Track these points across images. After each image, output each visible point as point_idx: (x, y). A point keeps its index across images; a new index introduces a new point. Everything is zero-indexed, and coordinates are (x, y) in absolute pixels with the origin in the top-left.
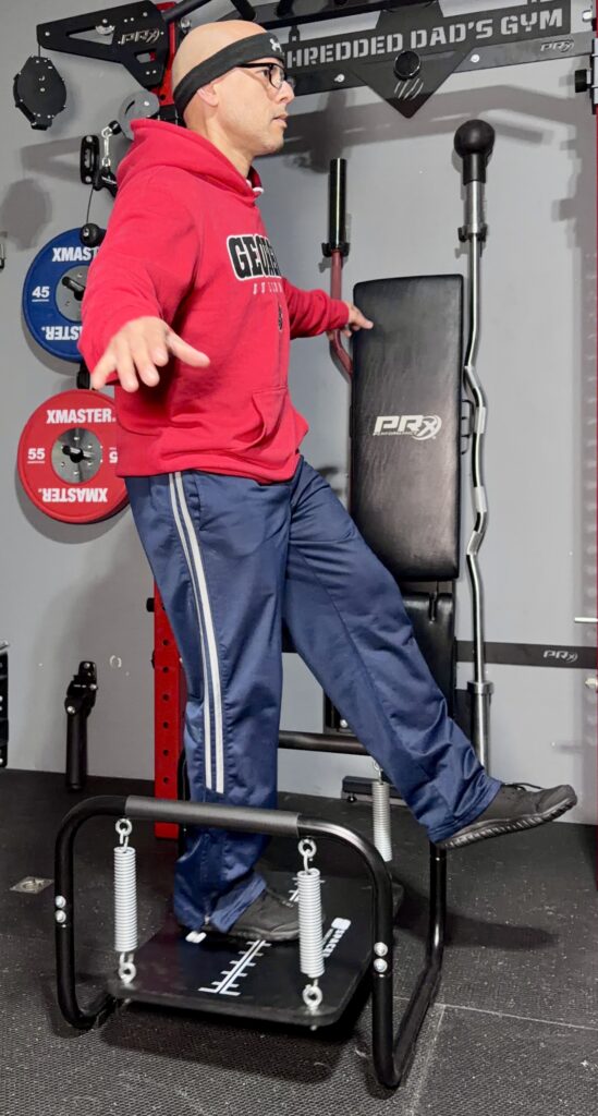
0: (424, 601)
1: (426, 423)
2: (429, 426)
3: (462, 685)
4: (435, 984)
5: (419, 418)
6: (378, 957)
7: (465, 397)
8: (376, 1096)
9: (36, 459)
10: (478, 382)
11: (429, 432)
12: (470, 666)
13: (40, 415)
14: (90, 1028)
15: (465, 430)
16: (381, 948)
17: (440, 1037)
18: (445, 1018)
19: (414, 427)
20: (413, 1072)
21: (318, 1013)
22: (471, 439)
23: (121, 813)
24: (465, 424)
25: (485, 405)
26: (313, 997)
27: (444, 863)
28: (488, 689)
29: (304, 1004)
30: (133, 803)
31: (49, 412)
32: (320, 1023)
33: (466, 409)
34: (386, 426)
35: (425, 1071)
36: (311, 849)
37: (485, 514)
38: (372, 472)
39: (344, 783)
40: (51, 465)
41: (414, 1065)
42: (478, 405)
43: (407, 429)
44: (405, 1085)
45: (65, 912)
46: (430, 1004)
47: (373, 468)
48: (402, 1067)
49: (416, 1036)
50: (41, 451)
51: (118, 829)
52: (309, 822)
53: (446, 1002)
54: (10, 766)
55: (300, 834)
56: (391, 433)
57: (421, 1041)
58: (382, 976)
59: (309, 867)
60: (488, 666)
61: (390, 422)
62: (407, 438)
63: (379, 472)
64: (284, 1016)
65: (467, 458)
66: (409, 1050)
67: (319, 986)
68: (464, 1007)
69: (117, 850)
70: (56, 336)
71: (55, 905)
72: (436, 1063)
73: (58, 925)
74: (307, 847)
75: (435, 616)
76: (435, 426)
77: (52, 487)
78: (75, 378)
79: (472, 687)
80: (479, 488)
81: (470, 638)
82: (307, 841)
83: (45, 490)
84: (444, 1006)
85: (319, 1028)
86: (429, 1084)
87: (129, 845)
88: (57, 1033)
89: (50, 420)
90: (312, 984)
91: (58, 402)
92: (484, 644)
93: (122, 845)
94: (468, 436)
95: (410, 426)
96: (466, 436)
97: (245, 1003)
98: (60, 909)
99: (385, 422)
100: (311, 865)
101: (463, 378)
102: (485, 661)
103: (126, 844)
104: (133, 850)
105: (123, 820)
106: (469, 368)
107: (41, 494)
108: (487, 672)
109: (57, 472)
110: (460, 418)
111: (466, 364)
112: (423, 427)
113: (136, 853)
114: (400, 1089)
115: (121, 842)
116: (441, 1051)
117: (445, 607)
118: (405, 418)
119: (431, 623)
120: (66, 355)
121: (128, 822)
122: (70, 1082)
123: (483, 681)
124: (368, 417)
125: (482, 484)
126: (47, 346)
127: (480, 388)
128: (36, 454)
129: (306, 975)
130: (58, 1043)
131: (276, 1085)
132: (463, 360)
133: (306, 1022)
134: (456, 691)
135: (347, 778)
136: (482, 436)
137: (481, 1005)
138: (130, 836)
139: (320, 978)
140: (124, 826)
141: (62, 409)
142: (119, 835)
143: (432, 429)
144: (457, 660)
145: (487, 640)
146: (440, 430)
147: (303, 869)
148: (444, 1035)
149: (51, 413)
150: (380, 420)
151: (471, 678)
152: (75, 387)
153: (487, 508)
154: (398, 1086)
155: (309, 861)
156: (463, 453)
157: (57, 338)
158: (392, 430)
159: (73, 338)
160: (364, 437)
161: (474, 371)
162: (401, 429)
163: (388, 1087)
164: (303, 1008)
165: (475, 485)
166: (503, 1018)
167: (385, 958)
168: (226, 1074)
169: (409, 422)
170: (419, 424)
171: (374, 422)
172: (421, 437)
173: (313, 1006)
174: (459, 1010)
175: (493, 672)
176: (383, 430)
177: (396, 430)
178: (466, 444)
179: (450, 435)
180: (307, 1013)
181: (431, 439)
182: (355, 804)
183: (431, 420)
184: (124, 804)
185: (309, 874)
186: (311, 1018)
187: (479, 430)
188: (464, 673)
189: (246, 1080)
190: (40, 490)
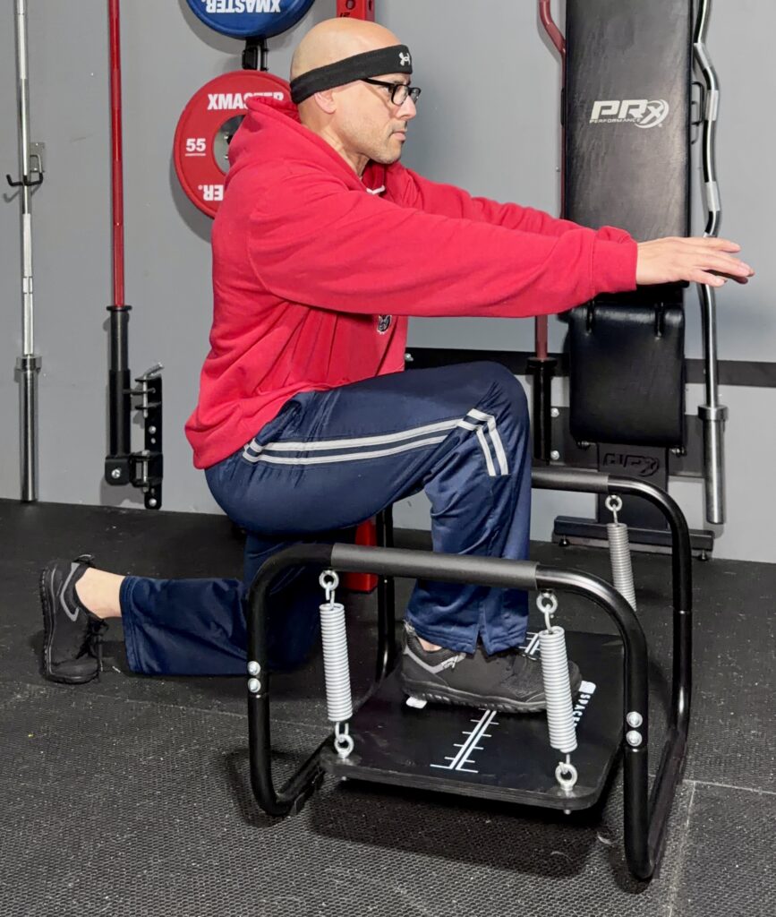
0: (650, 314)
1: (651, 108)
2: (654, 112)
3: (692, 410)
4: (682, 756)
5: (643, 103)
6: (630, 728)
7: (694, 79)
8: (628, 891)
9: (196, 151)
10: (709, 61)
11: (654, 119)
12: (701, 388)
13: (200, 99)
14: (287, 814)
15: (695, 118)
16: (635, 718)
17: (694, 820)
18: (696, 796)
19: (636, 114)
20: (666, 861)
21: (573, 795)
22: (701, 127)
23: (327, 564)
24: (695, 110)
25: (717, 87)
26: (567, 776)
27: (689, 617)
28: (722, 415)
29: (558, 784)
30: (341, 553)
31: (210, 96)
32: (576, 806)
33: (696, 90)
34: (605, 112)
35: (680, 860)
36: (551, 604)
37: (719, 214)
38: (589, 164)
39: (556, 524)
40: (213, 158)
41: (667, 853)
42: (709, 88)
43: (629, 116)
44: (658, 877)
45: (259, 680)
46: (679, 781)
47: (589, 161)
48: (655, 856)
49: (666, 818)
50: (201, 141)
51: (322, 582)
52: (549, 573)
53: (696, 779)
54: (164, 508)
55: (539, 587)
56: (610, 121)
57: (673, 824)
58: (635, 750)
59: (552, 625)
60: (721, 388)
61: (609, 108)
62: (629, 126)
63: (597, 165)
64: (534, 799)
65: (697, 148)
66: (661, 834)
67: (572, 762)
68: (717, 784)
69: (322, 607)
70: (217, 8)
71: (248, 671)
72: (693, 850)
73: (251, 695)
74: (546, 602)
75: (662, 332)
76: (661, 112)
77: (214, 183)
78: (241, 56)
79: (703, 413)
80: (711, 183)
81: (699, 356)
82: (547, 595)
83: (206, 187)
84: (695, 782)
85: (573, 812)
86: (687, 877)
87: (336, 601)
88: (249, 822)
89: (212, 105)
90: (565, 762)
91: (219, 85)
92: (717, 363)
93: (329, 602)
94: (697, 124)
95: (632, 112)
96: (696, 123)
97: (486, 782)
98: (254, 677)
99: (604, 108)
100: (553, 623)
101: (693, 56)
102: (717, 382)
103: (333, 600)
104: (342, 607)
105: (328, 572)
106: (699, 45)
107: (202, 192)
108: (720, 395)
109: (219, 165)
110: (689, 102)
111: (696, 41)
112: (647, 113)
113: (345, 609)
114: (653, 881)
115: (328, 598)
116: (698, 834)
117: (673, 319)
118: (626, 103)
119: (658, 338)
120: (230, 30)
121: (334, 575)
122: (268, 879)
123: (716, 405)
124: (583, 102)
125: (714, 179)
126: (206, 18)
127: (712, 68)
128: (196, 145)
129: (558, 751)
130: (250, 832)
131: (511, 878)
132: (693, 37)
133: (559, 806)
134: (686, 416)
135: (559, 518)
136: (714, 123)
137: (735, 779)
138: (337, 590)
139: (572, 754)
140: (329, 579)
141: (225, 93)
142: (324, 590)
143: (658, 115)
144: (687, 382)
145: (720, 358)
146: (668, 116)
147: (545, 628)
148: (698, 818)
149: (212, 98)
150: (598, 105)
151: (702, 402)
152: (240, 68)
153: (720, 206)
154: (650, 878)
155: (551, 619)
156: (693, 142)
157: (219, 11)
158: (612, 117)
159: (238, 10)
160: (579, 125)
161: (703, 49)
162: (622, 115)
163: (640, 880)
164: (555, 788)
165: (706, 180)
166: (763, 795)
167: (639, 729)
168: (452, 867)
169: (631, 107)
170: (642, 109)
171: (591, 107)
172: (645, 124)
173: (567, 786)
174: (712, 786)
175: (728, 395)
176: (601, 117)
177: (616, 116)
178: (697, 132)
179: (679, 122)
180: (559, 794)
181: (657, 126)
182: (570, 547)
183: (656, 106)
184: (330, 554)
185: (551, 633)
186: (566, 800)
187: (711, 118)
188: (695, 395)
189: (477, 874)
190: (200, 187)
